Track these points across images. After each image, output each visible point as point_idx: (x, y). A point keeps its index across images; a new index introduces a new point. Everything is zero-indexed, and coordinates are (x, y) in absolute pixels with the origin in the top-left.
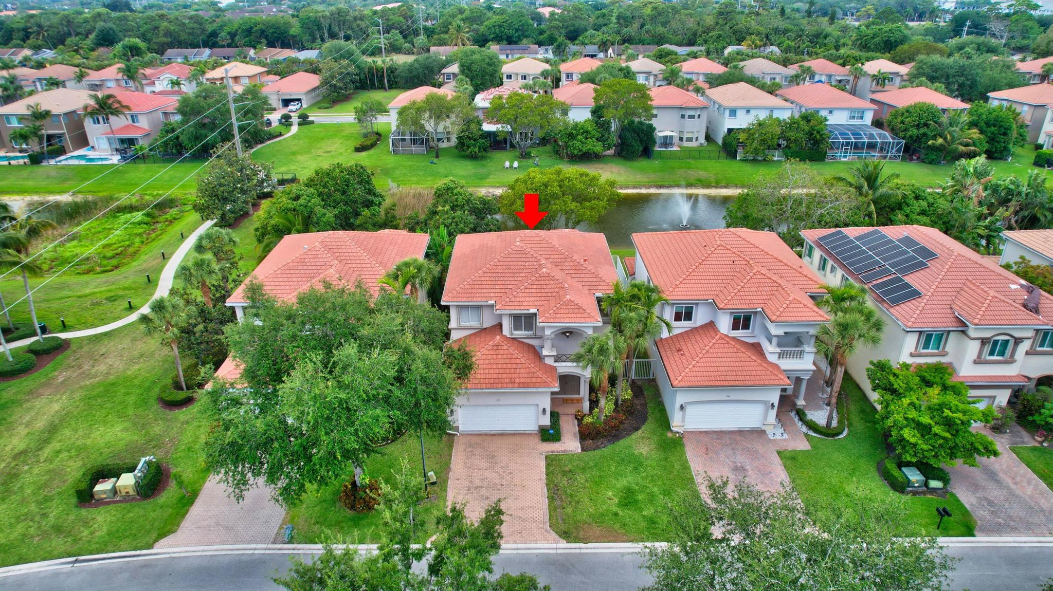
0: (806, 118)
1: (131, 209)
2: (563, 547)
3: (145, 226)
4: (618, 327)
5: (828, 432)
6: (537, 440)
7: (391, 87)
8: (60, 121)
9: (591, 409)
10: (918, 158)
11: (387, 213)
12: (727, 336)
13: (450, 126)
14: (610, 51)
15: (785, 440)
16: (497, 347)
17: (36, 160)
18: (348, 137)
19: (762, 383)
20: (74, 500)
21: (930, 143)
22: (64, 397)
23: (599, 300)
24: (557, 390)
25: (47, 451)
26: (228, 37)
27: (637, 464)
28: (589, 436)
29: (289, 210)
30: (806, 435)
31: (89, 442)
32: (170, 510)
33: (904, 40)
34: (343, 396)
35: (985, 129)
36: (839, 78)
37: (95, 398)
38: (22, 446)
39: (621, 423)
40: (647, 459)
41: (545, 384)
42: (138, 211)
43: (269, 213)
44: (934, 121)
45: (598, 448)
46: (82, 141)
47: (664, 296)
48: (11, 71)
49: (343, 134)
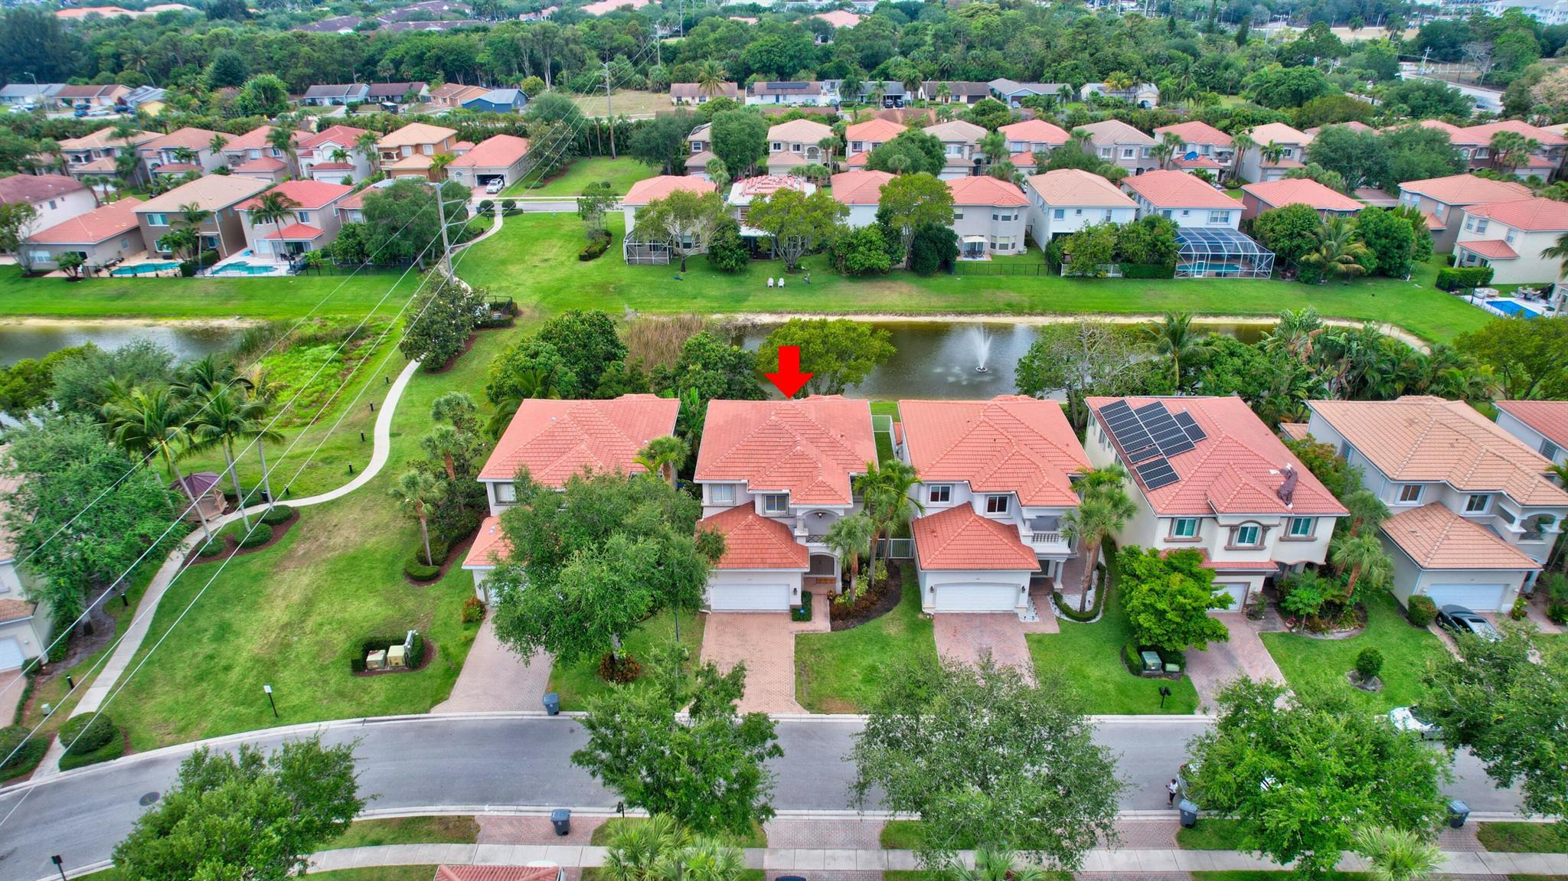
0: (1151, 224)
1: (315, 341)
2: (806, 717)
3: (337, 364)
4: (870, 507)
5: (1082, 617)
6: (788, 619)
7: (619, 153)
8: (213, 220)
9: (844, 589)
10: (1293, 275)
11: (633, 370)
12: (982, 518)
13: (699, 232)
14: (921, 90)
15: (1036, 623)
16: (749, 527)
17: (188, 271)
18: (569, 237)
19: (1010, 566)
20: (348, 670)
21: (1303, 258)
22: (310, 570)
23: (853, 479)
24: (808, 570)
25: (310, 624)
26: (391, 65)
27: (884, 643)
28: (840, 616)
29: (527, 368)
30: (1058, 619)
31: (347, 615)
32: (439, 681)
33: (1317, 90)
34: (616, 579)
35: (1374, 240)
36: (1219, 150)
37: (341, 572)
38: (285, 619)
39: (873, 603)
40: (895, 639)
41: (795, 565)
42: (325, 343)
43: (506, 372)
44: (1311, 231)
45: (847, 627)
46: (238, 241)
47: (919, 477)
48: (131, 139)
49: (563, 231)
